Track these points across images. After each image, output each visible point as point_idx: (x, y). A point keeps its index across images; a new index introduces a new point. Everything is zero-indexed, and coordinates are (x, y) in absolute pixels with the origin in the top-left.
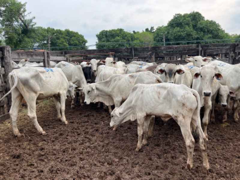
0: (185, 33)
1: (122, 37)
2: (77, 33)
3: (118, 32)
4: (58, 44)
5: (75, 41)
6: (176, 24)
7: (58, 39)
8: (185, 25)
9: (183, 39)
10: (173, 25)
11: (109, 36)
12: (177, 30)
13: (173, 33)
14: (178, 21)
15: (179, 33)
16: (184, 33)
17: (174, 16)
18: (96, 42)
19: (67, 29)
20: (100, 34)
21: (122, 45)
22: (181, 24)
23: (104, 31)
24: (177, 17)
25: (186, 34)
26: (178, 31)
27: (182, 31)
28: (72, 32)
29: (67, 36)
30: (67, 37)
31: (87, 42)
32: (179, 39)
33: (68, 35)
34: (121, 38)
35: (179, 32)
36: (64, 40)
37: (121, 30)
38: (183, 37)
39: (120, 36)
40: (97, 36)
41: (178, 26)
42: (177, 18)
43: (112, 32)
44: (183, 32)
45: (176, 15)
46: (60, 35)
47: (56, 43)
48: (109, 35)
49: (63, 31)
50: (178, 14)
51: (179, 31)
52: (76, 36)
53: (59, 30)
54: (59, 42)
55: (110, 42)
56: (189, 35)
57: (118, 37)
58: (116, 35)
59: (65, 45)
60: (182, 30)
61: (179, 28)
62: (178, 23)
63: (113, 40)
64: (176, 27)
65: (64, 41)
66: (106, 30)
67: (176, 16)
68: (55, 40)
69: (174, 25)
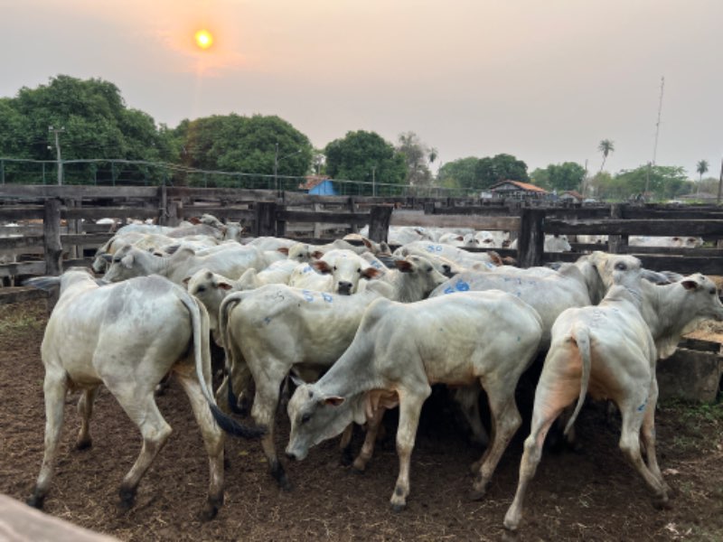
14: (73, 96)
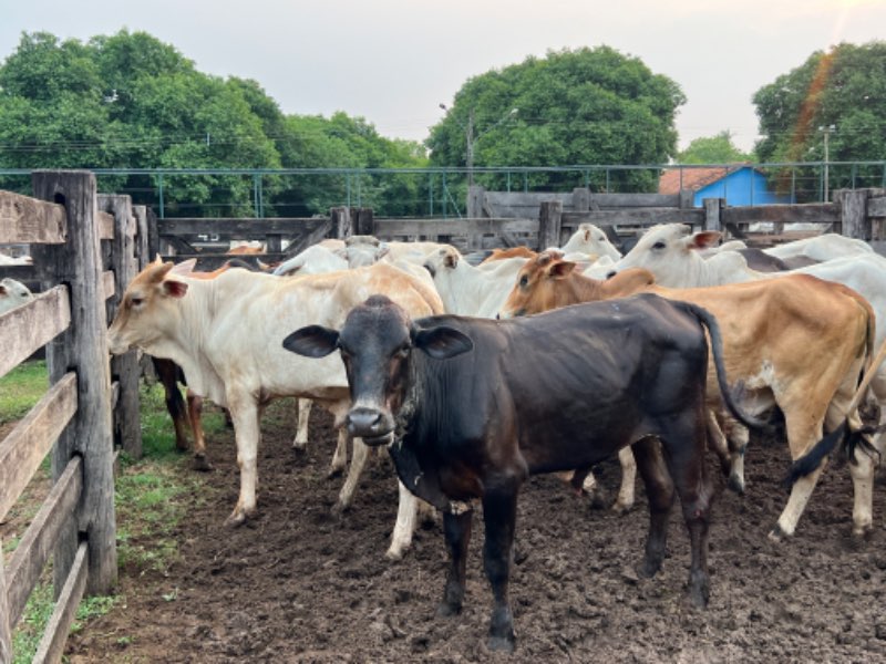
0: (55, 126)
8: (61, 89)
25: (60, 132)
26: (18, 118)
27: (43, 120)
56: (80, 137)
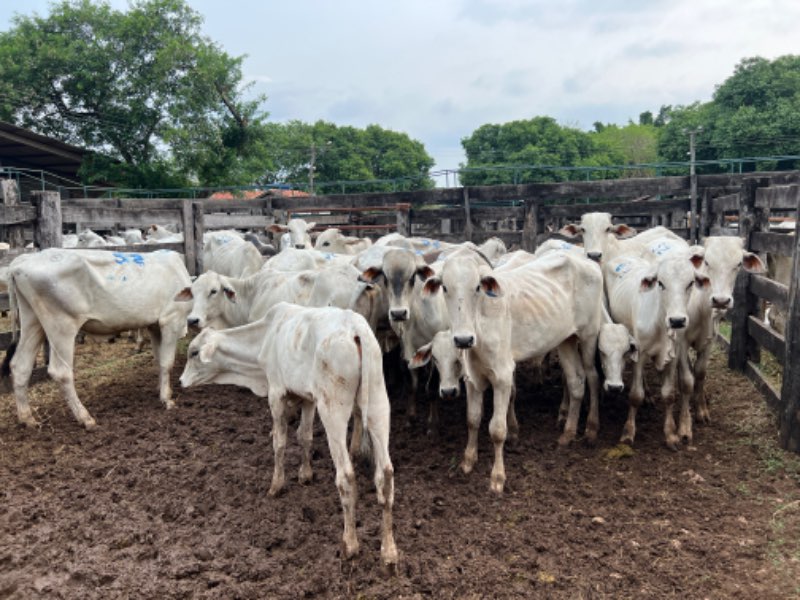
1: (548, 146)
2: (403, 138)
3: (534, 129)
4: (341, 173)
5: (395, 163)
6: (744, 96)
7: (344, 155)
9: (770, 147)
10: (730, 97)
11: (504, 143)
12: (745, 117)
13: (729, 128)
15: (754, 128)
16: (772, 125)
17: (737, 66)
18: (461, 164)
19: (374, 124)
20: (474, 138)
21: (545, 171)
22: (763, 92)
23: (487, 126)
24: (749, 68)
28: (388, 134)
29: (371, 146)
30: (372, 151)
31: (433, 164)
32: (750, 146)
33: (376, 144)
34: (544, 149)
35: (752, 122)
36: (362, 158)
37: (545, 122)
38: (768, 142)
39: (539, 143)
40: (464, 143)
41: (748, 103)
42: (746, 73)
43: (514, 129)
44: (768, 124)
45: (744, 62)
46: (350, 145)
47: (337, 170)
48: (502, 140)
49: (361, 131)
50: (752, 60)
51: (754, 119)
52: (401, 146)
53: (350, 128)
54: (347, 166)
55: (507, 161)
57: (534, 144)
58: (527, 138)
59: (364, 175)
60: (767, 116)
61: (752, 110)
62: (749, 94)
63: (515, 155)
64: (741, 107)
65: (362, 162)
66: (493, 124)
67: (746, 67)
68: (335, 160)
69: (737, 99)
